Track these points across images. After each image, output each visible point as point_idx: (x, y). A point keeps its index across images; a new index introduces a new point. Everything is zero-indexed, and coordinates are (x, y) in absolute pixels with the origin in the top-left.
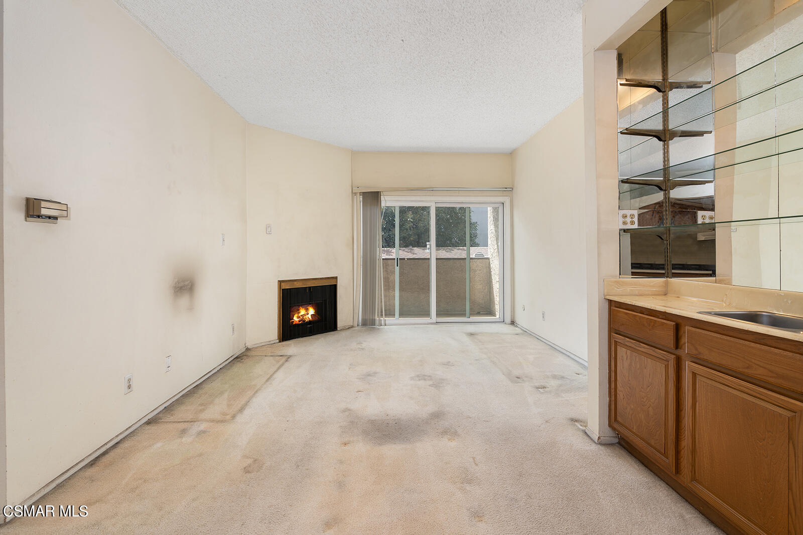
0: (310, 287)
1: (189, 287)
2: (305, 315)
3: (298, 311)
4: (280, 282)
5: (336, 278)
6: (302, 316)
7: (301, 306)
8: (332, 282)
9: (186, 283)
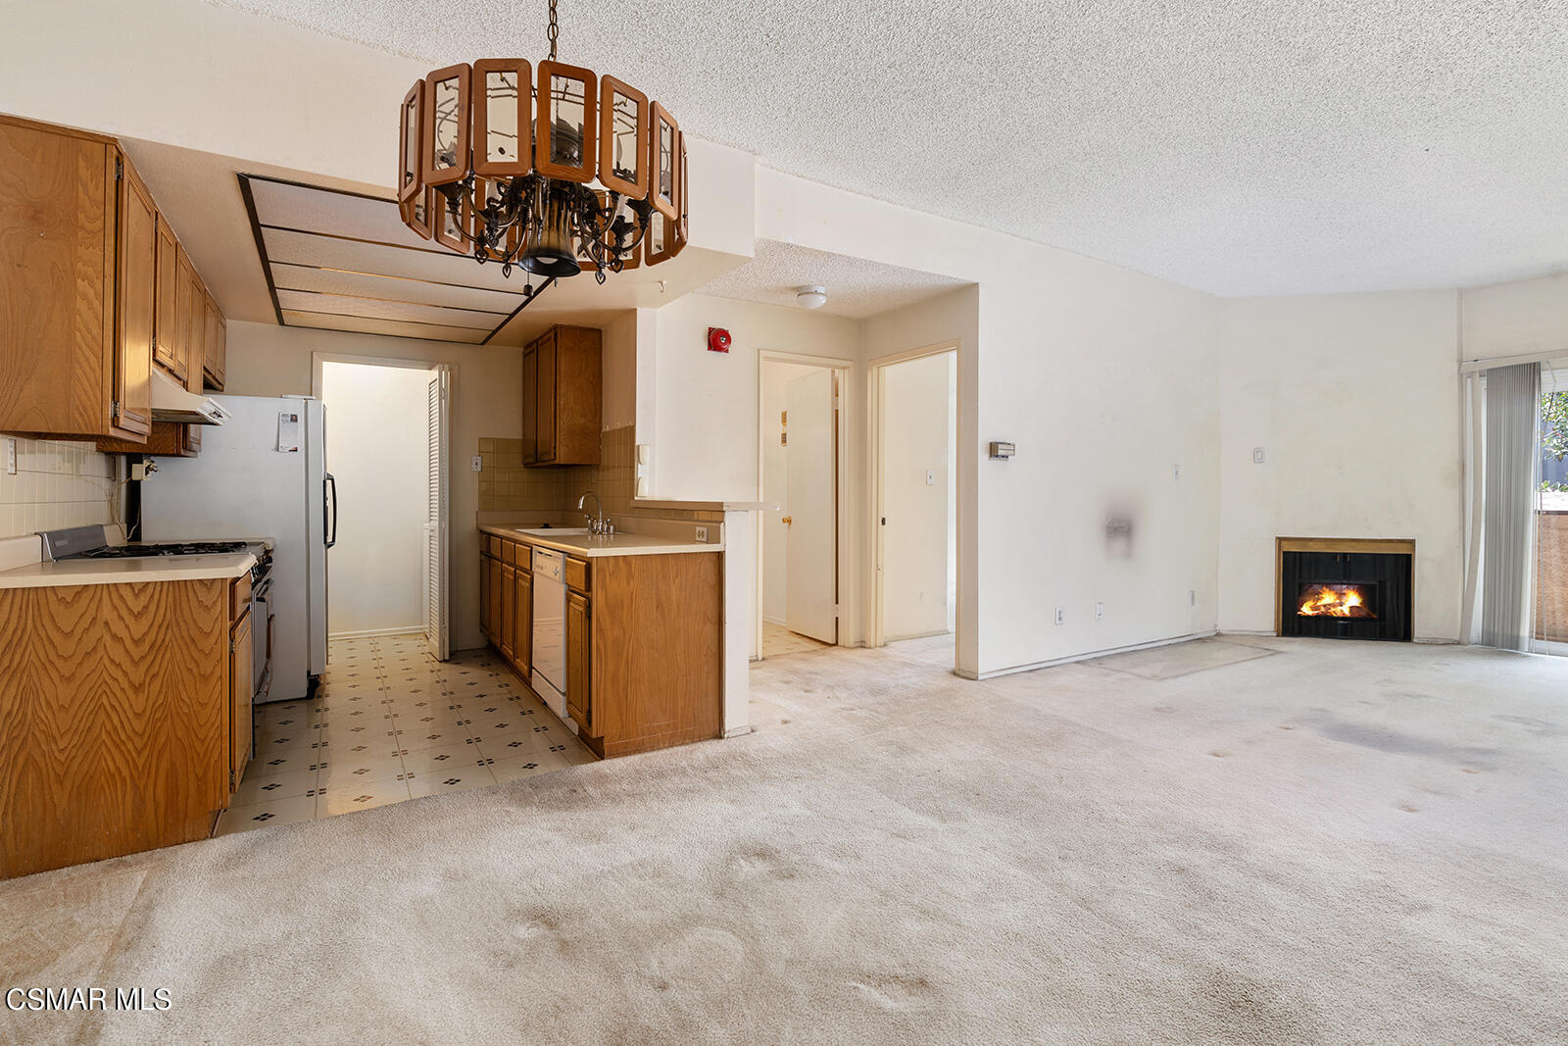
0: (1345, 554)
1: (1126, 529)
2: (1334, 605)
3: (1317, 595)
4: (1280, 540)
5: (1412, 542)
6: (1324, 606)
7: (1327, 585)
8: (1403, 550)
9: (1123, 524)
